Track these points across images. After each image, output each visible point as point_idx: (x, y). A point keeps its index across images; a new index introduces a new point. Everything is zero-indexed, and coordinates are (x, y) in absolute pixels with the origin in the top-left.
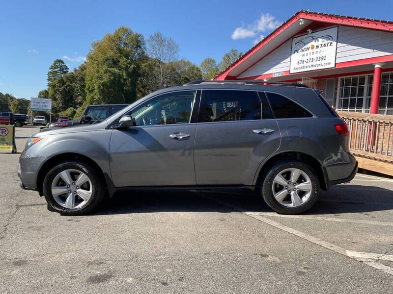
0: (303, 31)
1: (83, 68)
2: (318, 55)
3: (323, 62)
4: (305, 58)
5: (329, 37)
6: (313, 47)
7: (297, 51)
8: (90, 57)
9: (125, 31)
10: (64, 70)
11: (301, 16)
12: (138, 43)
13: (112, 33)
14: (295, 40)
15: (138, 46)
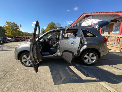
0: (84, 18)
1: (46, 29)
2: (88, 23)
3: (89, 24)
4: (85, 23)
5: (90, 18)
6: (86, 21)
7: (83, 22)
8: (47, 27)
9: (52, 22)
10: (43, 29)
11: (84, 14)
12: (54, 24)
13: (50, 23)
14: (83, 20)
15: (54, 25)
